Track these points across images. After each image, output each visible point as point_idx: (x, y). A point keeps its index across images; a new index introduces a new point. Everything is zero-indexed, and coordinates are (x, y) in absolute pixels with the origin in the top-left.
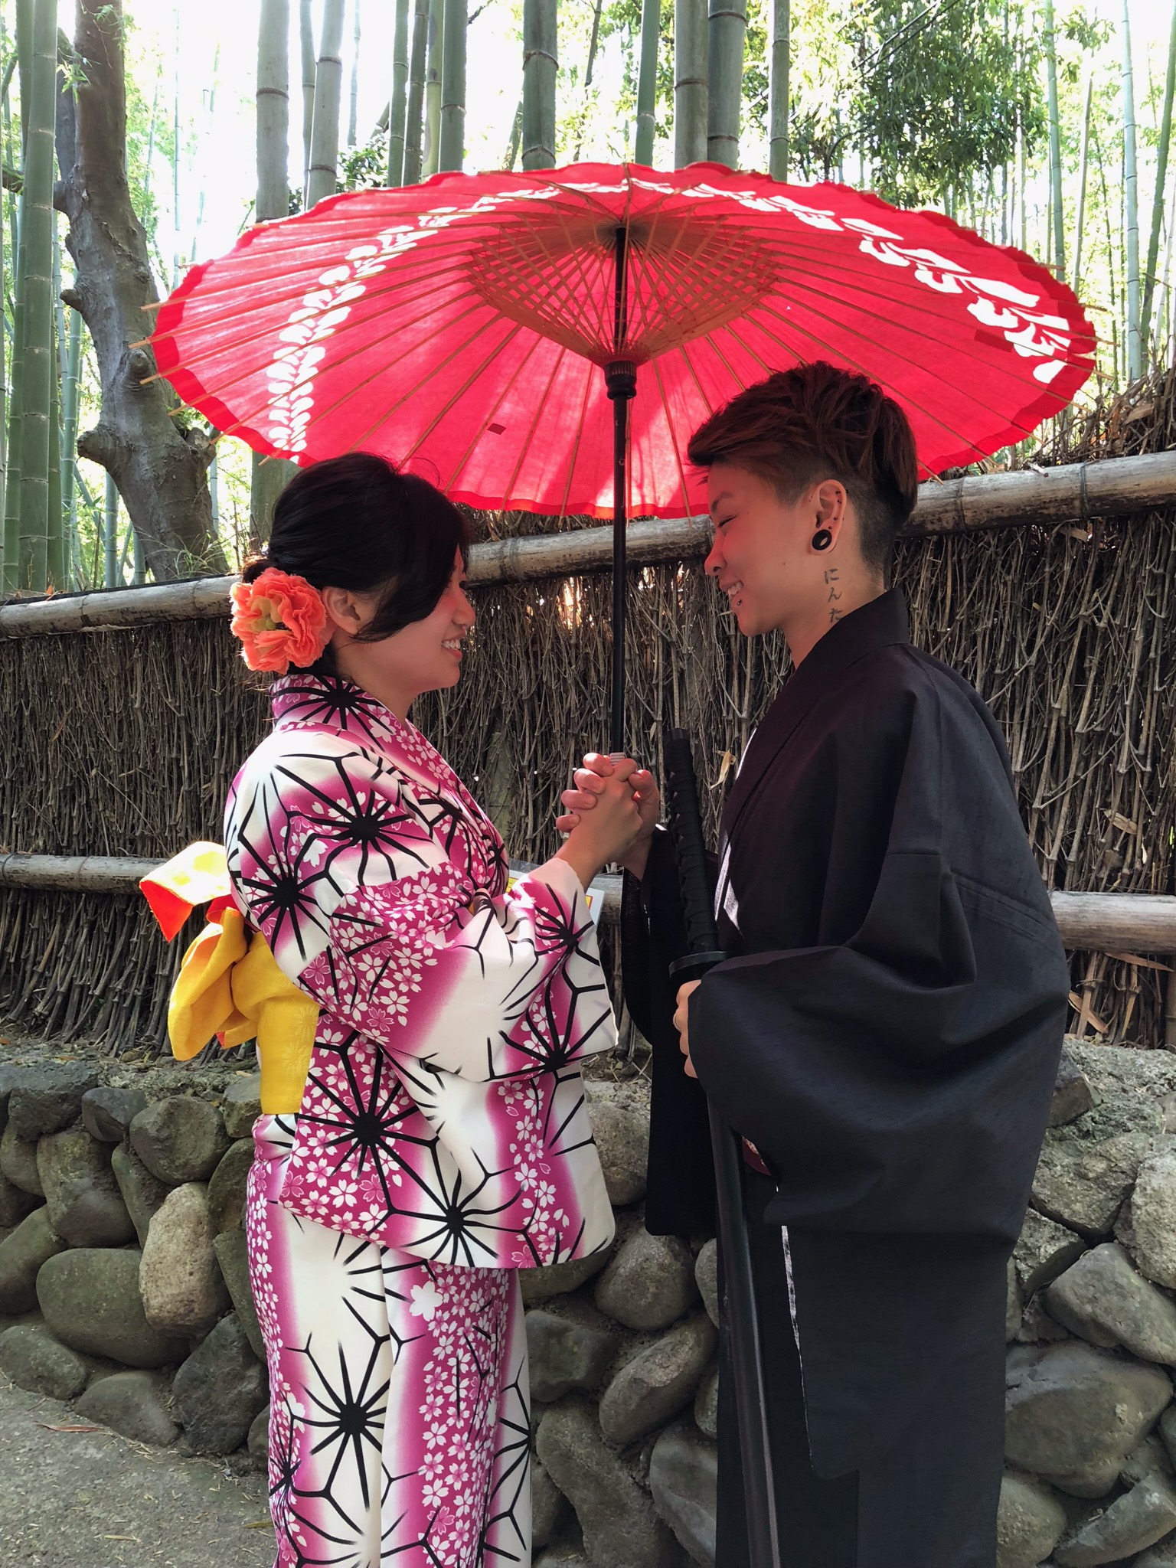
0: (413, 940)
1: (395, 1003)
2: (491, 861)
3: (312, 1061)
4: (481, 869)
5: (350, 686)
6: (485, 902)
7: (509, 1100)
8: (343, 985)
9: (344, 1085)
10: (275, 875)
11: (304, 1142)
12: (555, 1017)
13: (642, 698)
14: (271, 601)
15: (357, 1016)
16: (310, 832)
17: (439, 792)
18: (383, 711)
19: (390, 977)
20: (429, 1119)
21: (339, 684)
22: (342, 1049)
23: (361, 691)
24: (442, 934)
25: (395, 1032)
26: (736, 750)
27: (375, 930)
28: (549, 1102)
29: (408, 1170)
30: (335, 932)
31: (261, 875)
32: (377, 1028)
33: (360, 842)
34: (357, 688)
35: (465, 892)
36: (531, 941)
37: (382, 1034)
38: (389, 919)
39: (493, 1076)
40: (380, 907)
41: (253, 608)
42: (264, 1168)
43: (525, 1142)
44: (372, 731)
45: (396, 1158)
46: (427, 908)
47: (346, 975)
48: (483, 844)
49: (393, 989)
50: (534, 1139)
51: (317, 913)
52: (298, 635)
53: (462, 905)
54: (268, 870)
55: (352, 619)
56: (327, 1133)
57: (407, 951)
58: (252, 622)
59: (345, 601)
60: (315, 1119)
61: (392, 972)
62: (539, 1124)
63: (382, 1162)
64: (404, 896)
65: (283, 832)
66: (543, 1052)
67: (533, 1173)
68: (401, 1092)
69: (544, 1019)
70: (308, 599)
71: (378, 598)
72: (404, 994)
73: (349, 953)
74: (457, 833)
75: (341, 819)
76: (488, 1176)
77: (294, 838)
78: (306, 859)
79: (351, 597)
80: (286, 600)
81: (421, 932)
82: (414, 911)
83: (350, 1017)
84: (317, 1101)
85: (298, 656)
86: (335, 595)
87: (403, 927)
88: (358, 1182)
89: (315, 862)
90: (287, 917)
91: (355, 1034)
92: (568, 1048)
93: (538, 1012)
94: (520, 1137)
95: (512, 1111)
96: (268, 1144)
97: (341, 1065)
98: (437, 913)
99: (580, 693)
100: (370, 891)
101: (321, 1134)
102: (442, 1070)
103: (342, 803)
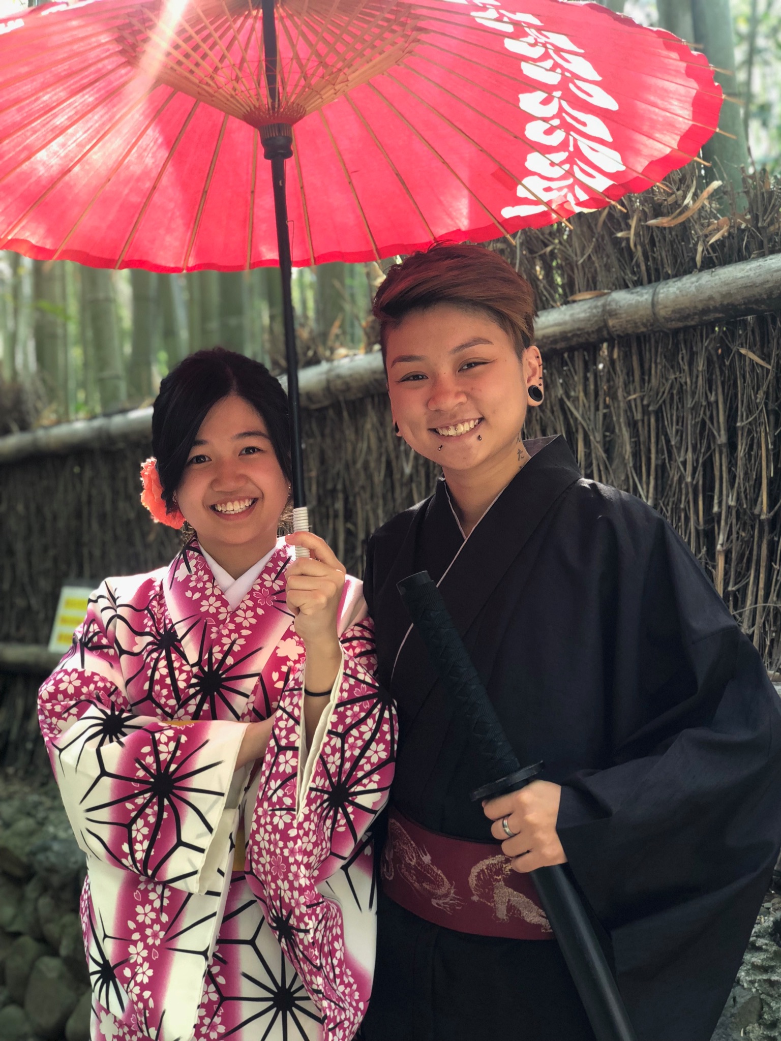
43: (145, 925)
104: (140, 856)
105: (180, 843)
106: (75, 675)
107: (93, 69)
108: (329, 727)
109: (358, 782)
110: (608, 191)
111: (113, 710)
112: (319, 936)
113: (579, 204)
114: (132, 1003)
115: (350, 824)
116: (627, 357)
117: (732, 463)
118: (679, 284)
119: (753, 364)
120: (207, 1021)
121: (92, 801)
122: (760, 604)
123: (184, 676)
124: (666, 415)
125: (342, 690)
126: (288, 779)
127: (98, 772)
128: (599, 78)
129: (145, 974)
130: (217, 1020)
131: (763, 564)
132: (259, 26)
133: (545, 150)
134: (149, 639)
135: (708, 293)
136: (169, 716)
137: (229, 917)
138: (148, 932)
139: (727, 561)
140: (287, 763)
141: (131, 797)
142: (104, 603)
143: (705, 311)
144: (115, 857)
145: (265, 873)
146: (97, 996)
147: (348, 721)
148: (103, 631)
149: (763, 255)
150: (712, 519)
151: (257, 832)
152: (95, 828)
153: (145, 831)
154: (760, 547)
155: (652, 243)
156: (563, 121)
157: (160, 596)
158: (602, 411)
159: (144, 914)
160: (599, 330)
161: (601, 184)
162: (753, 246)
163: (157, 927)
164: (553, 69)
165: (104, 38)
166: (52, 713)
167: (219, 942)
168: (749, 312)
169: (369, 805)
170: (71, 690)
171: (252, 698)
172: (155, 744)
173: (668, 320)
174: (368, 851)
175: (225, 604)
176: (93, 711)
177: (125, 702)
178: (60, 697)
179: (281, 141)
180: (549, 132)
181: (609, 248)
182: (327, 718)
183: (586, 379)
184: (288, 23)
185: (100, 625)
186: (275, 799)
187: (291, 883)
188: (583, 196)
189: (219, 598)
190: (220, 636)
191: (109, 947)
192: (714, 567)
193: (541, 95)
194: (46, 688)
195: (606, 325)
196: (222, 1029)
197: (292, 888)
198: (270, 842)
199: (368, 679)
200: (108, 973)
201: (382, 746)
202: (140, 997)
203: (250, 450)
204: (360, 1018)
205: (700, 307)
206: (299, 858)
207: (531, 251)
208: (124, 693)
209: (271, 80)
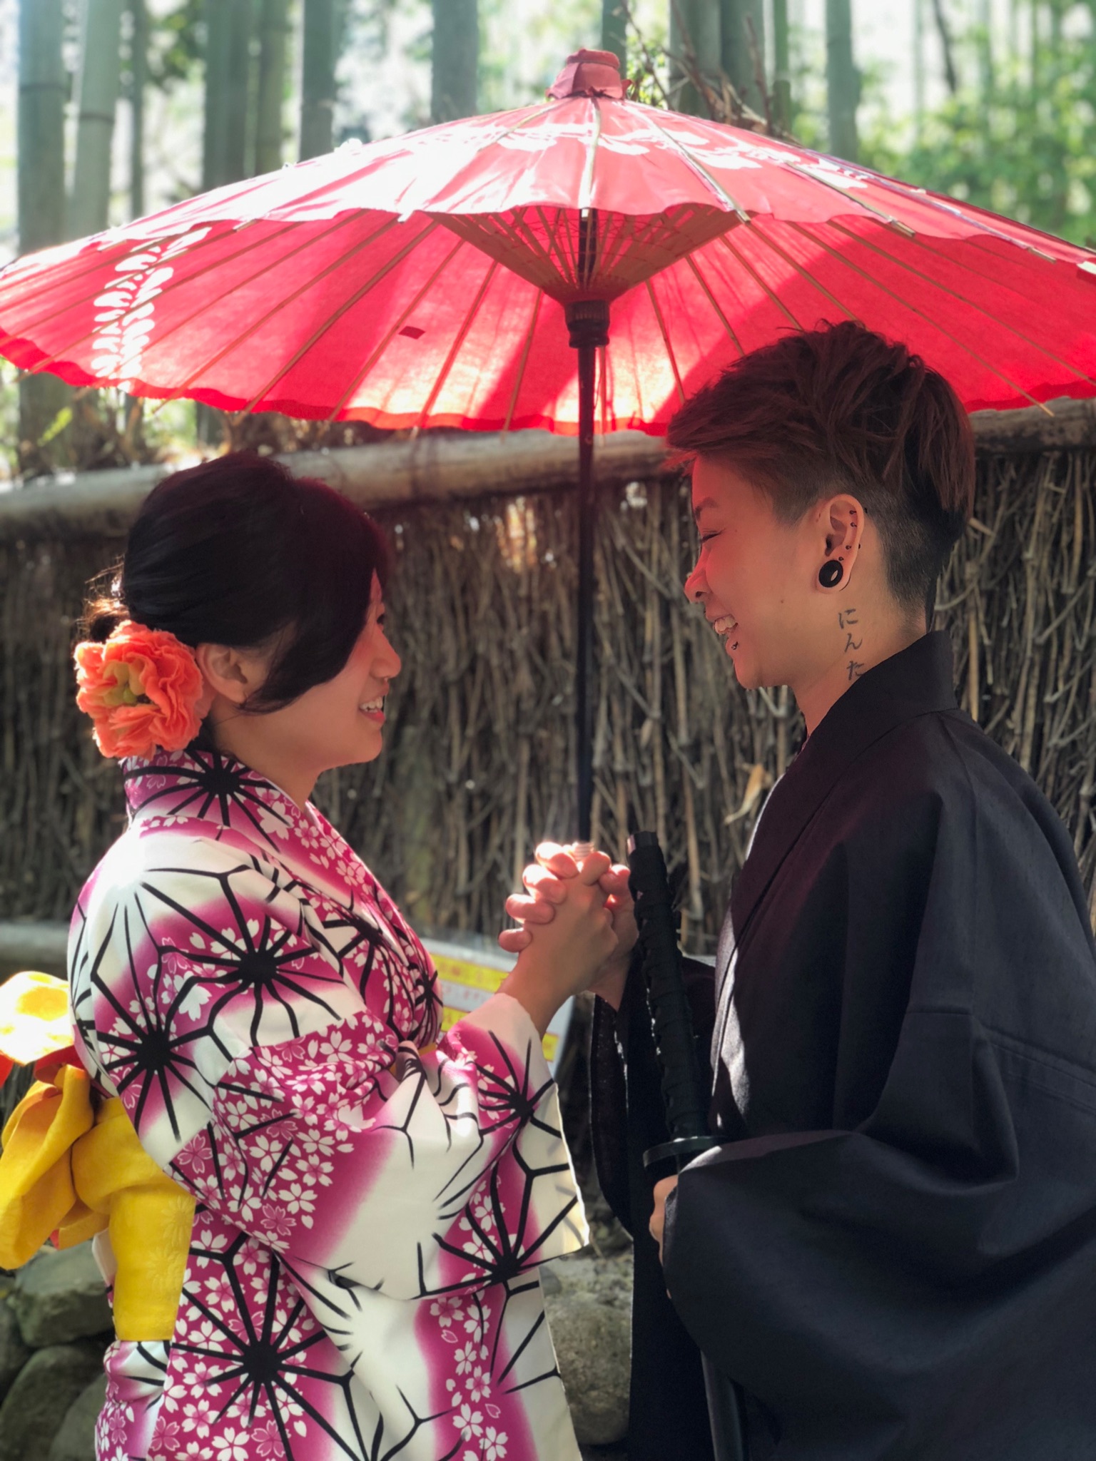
0: (322, 1120)
1: (298, 1199)
2: (419, 1000)
3: (187, 1273)
4: (406, 1013)
5: (231, 763)
6: (414, 1063)
7: (445, 1322)
8: (229, 1174)
9: (229, 1305)
10: (139, 1027)
11: (178, 1379)
12: (503, 1209)
13: (629, 682)
14: (131, 667)
15: (247, 1215)
16: (189, 975)
17: (351, 908)
18: (276, 795)
19: (292, 1166)
20: (342, 1348)
21: (218, 762)
22: (227, 1256)
23: (247, 770)
24: (358, 1109)
25: (299, 1236)
26: (770, 763)
27: (273, 1107)
28: (497, 1323)
29: (315, 1415)
30: (221, 1107)
31: (121, 1028)
32: (274, 1231)
33: (252, 986)
34: (241, 766)
35: (388, 1050)
36: (473, 1116)
37: (281, 1238)
38: (290, 1092)
39: (424, 1291)
40: (280, 1076)
41: (106, 675)
42: (123, 1413)
43: (466, 1376)
44: (262, 824)
45: (299, 1400)
46: (340, 1075)
47: (232, 1162)
48: (408, 977)
49: (295, 1182)
50: (478, 1371)
51: (194, 1079)
52: (166, 711)
53: (385, 1067)
54: (130, 1020)
55: (237, 684)
56: (208, 1367)
57: (315, 1134)
58: (105, 693)
59: (227, 659)
60: (192, 1348)
61: (294, 1159)
62: (485, 1353)
63: (280, 1405)
64: (309, 1058)
65: (152, 972)
66: (489, 1256)
67: (478, 1417)
68: (303, 1313)
69: (489, 1214)
70: (178, 662)
71: (271, 653)
72: (311, 1188)
73: (238, 1134)
74: (375, 965)
75: (228, 956)
76: (418, 1422)
77: (167, 981)
78: (182, 1009)
79: (235, 655)
80: (150, 665)
81: (332, 1108)
82: (323, 1080)
83: (238, 1216)
84: (194, 1326)
85: (167, 737)
86: (214, 654)
87: (310, 1102)
88: (249, 1431)
89: (195, 1014)
90: (156, 1084)
91: (241, 1238)
92: (522, 1251)
93: (481, 1204)
94: (459, 1370)
95: (449, 1336)
96: (125, 1381)
97: (225, 1278)
98: (352, 1081)
99: (535, 670)
100: (266, 1053)
101: (200, 1368)
102: (356, 1284)
103: (229, 934)
129: (496, 1445)
159: (464, 1359)
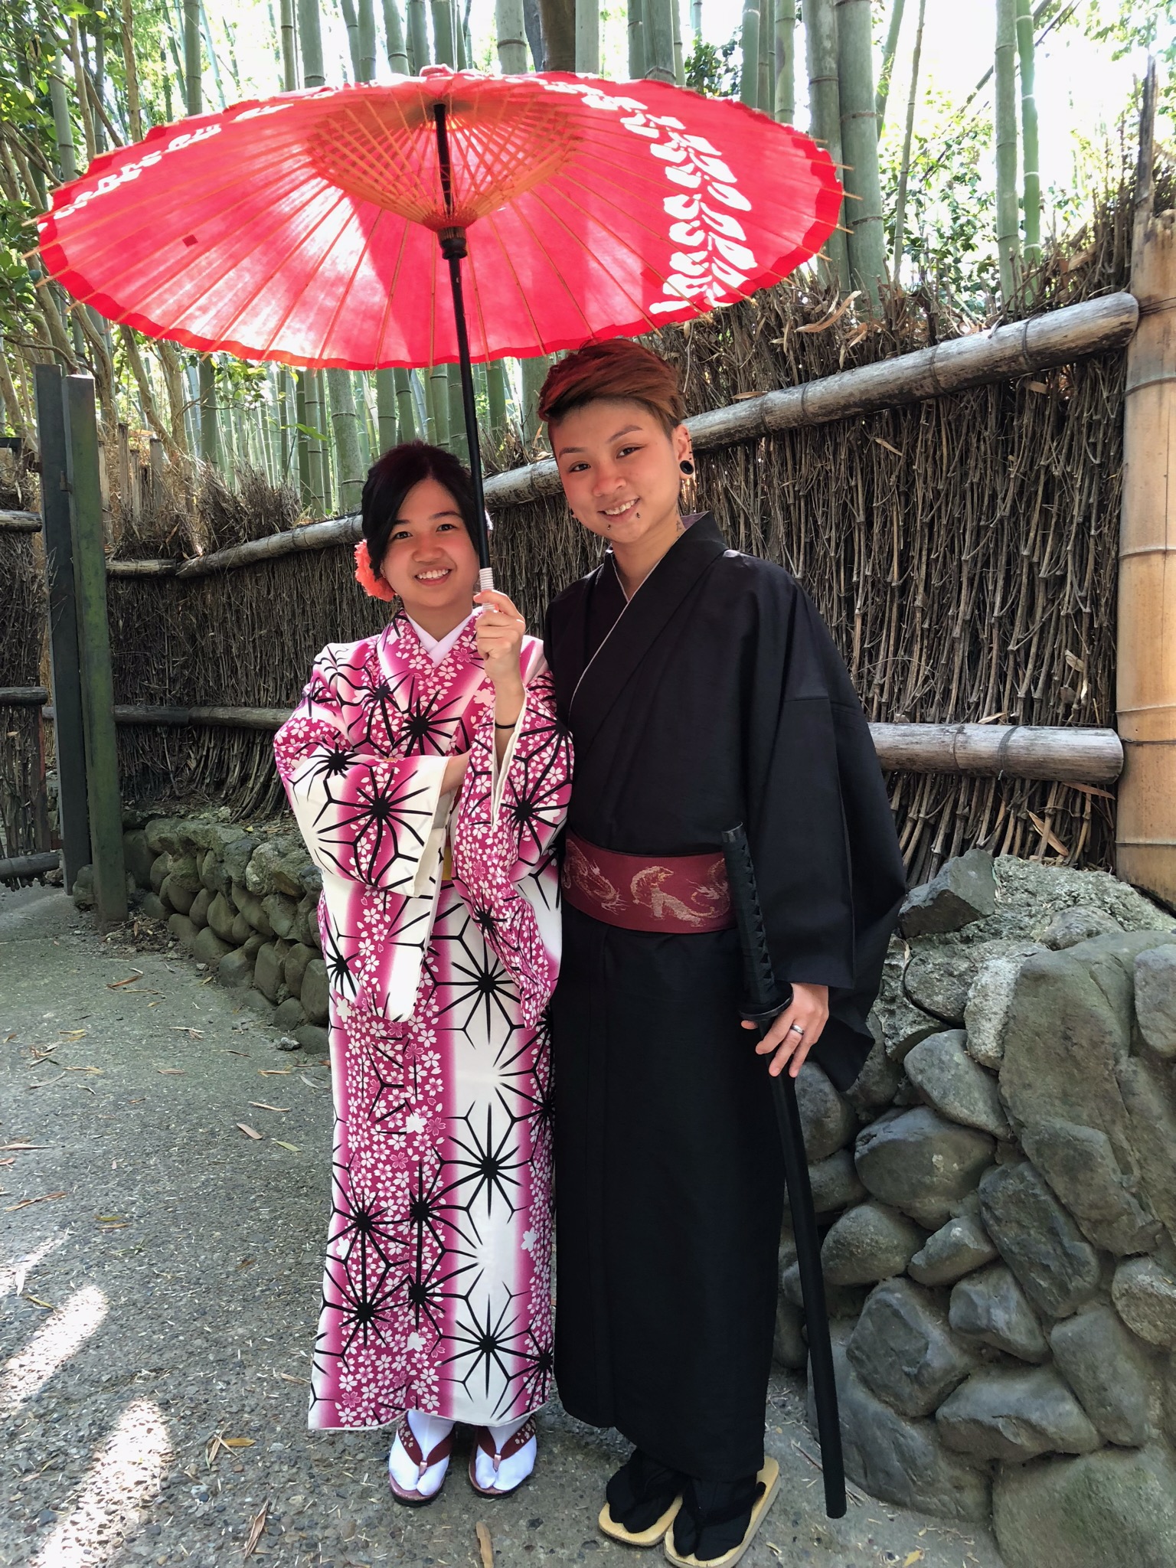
104: (364, 867)
105: (398, 855)
106: (304, 723)
107: (287, 179)
108: (514, 753)
109: (541, 799)
110: (743, 288)
111: (337, 749)
112: (516, 924)
113: (718, 299)
114: (363, 988)
115: (534, 835)
116: (781, 449)
117: (869, 538)
118: (825, 383)
119: (887, 453)
120: (424, 1002)
121: (321, 825)
122: (891, 658)
123: (396, 721)
124: (815, 496)
125: (525, 722)
126: (484, 798)
127: (326, 799)
128: (734, 180)
129: (373, 964)
130: (432, 1001)
131: (893, 624)
132: (434, 138)
133: (687, 250)
134: (367, 692)
135: (849, 390)
136: (385, 755)
137: (440, 917)
138: (375, 930)
139: (864, 623)
140: (482, 784)
141: (355, 819)
142: (326, 664)
143: (846, 407)
144: (345, 869)
145: (469, 877)
146: (333, 987)
147: (530, 748)
148: (327, 687)
149: (896, 355)
150: (852, 588)
151: (461, 843)
152: (326, 846)
153: (368, 847)
154: (891, 610)
155: (803, 348)
156: (703, 221)
157: (374, 658)
158: (760, 497)
159: (371, 916)
160: (757, 427)
161: (736, 280)
162: (887, 348)
163: (381, 926)
164: (694, 173)
165: (296, 149)
166: (287, 754)
167: (432, 938)
168: (884, 405)
169: (551, 820)
170: (301, 735)
171: (455, 738)
172: (373, 775)
173: (815, 415)
174: (554, 862)
175: (430, 661)
176: (320, 750)
177: (348, 744)
178: (293, 741)
179: (456, 242)
180: (691, 233)
181: (766, 354)
182: (513, 746)
183: (747, 470)
184: (459, 135)
185: (324, 682)
186: (473, 815)
187: (490, 882)
188: (721, 293)
189: (425, 657)
190: (427, 687)
191: (343, 945)
192: (853, 628)
193: (684, 198)
194: (280, 735)
195: (763, 422)
196: (436, 1009)
197: (491, 887)
198: (471, 850)
199: (548, 714)
200: (342, 966)
201: (559, 770)
202: (369, 983)
203: (446, 527)
204: (548, 994)
205: (842, 402)
206: (495, 861)
207: (700, 359)
208: (346, 737)
209: (446, 185)
